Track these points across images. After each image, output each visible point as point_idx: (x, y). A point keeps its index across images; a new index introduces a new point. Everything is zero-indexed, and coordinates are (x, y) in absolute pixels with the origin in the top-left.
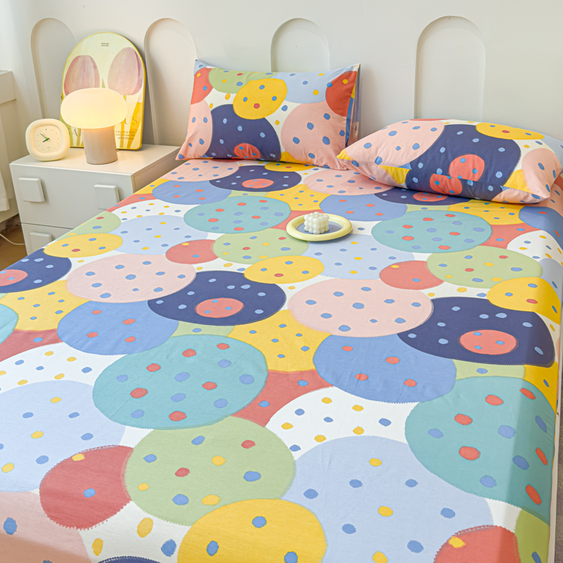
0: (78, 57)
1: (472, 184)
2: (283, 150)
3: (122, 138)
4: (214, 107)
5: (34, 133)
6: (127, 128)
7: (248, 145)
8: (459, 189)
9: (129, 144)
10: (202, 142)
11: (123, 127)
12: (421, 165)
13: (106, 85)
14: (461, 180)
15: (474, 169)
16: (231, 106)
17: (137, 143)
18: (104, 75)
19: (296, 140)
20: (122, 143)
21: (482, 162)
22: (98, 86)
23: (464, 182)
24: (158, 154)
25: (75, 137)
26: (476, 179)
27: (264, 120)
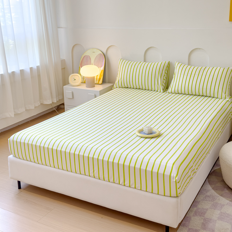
0: (85, 56)
3: (96, 80)
5: (71, 78)
6: (98, 77)
9: (99, 82)
11: (97, 77)
13: (93, 64)
17: (101, 82)
18: (92, 61)
20: (96, 82)
22: (91, 65)
24: (107, 86)
25: (82, 80)
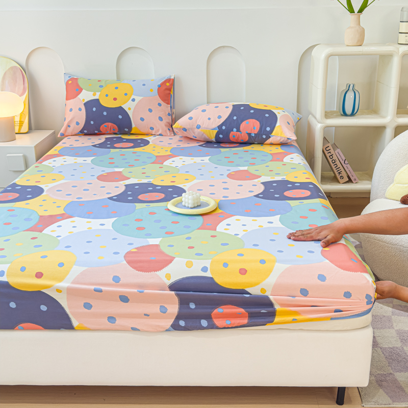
1: (253, 135)
2: (133, 126)
4: (86, 101)
6: (17, 119)
7: (110, 124)
8: (246, 138)
9: (20, 129)
10: (78, 123)
12: (224, 128)
14: (247, 133)
15: (254, 127)
16: (98, 100)
17: (25, 128)
19: (142, 119)
21: (258, 123)
23: (249, 134)
26: (256, 133)
27: (121, 107)
